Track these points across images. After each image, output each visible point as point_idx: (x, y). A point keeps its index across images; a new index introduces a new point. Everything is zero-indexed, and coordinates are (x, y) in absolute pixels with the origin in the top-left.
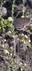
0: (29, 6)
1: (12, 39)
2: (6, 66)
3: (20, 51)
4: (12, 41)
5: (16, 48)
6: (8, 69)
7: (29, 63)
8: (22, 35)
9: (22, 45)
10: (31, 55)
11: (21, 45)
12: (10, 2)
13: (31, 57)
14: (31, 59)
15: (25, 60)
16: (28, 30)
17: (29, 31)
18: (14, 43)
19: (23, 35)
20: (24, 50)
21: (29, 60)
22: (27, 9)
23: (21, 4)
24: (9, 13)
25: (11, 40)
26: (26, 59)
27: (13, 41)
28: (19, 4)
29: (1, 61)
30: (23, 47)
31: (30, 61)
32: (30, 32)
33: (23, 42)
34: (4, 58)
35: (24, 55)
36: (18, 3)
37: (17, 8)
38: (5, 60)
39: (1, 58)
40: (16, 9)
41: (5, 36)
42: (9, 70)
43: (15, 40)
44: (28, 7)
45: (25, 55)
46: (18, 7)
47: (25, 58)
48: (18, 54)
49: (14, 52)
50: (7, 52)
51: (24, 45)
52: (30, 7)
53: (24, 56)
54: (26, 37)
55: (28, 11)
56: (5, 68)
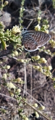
0: (49, 9)
1: (21, 66)
2: (10, 112)
3: (35, 86)
4: (20, 68)
5: (27, 80)
6: (14, 116)
7: (50, 105)
8: (37, 58)
9: (37, 75)
10: (54, 92)
11: (35, 76)
12: (17, 3)
13: (53, 95)
14: (53, 99)
15: (43, 100)
16: (47, 49)
17: (49, 51)
18: (24, 72)
19: (39, 57)
20: (41, 84)
21: (49, 101)
22: (46, 14)
23: (35, 6)
24: (16, 21)
25: (18, 67)
26: (45, 99)
27: (23, 69)
28: (32, 6)
29: (2, 102)
30: (39, 80)
31: (52, 103)
32: (50, 54)
33: (40, 69)
34: (7, 97)
35: (40, 93)
36: (30, 4)
37: (29, 14)
38: (8, 101)
39: (2, 97)
40: (27, 15)
41: (8, 60)
42: (16, 117)
43: (25, 68)
44: (48, 11)
45: (44, 93)
46: (30, 12)
47: (43, 97)
48: (31, 90)
49: (24, 87)
50: (11, 85)
51: (40, 76)
52: (51, 12)
53: (42, 94)
54: (44, 62)
55: (48, 18)
56: (9, 115)
